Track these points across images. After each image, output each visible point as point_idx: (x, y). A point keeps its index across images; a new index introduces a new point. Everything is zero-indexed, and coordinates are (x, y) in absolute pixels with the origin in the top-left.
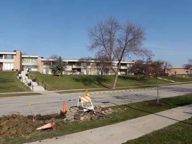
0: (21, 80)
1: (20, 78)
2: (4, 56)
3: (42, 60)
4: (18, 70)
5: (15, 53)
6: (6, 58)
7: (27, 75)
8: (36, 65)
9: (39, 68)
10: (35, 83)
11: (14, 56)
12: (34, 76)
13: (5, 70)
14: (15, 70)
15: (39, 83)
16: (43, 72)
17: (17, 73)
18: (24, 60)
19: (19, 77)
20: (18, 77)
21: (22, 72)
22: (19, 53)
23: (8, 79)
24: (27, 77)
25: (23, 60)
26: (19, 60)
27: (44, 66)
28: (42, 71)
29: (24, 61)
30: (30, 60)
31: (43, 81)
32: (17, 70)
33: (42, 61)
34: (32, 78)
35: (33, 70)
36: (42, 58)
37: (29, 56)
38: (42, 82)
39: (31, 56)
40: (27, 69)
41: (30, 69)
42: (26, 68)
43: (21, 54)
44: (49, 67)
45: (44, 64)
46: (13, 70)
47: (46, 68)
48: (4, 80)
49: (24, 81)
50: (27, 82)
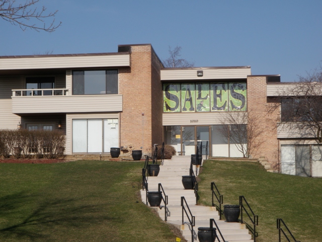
0: (161, 213)
1: (156, 198)
2: (69, 79)
3: (273, 90)
4: (144, 153)
5: (122, 60)
6: (78, 90)
7: (189, 183)
8: (239, 121)
9: (257, 140)
10: (236, 225)
11: (121, 77)
12: (230, 190)
13: (75, 155)
14: (129, 155)
15: (259, 229)
16: (278, 166)
17: (138, 172)
18: (174, 98)
19: (150, 195)
20: (143, 193)
21: (166, 166)
22: (147, 61)
23: (93, 202)
24: (190, 195)
25: (169, 96)
26: (148, 99)
27: (285, 130)
28: (273, 160)
29: (172, 104)
30: (204, 93)
31: (281, 215)
32: (137, 155)
33: (271, 99)
34: (221, 200)
35: (220, 151)
36: (273, 80)
37: (200, 73)
38: (279, 221)
39: (209, 74)
40: (191, 150)
41: (208, 147)
42: (183, 142)
43: (156, 66)
44: (314, 132)
45: (286, 117)
46: (115, 153)
47: (297, 143)
48: (74, 210)
49: (175, 218)
50: (192, 223)
